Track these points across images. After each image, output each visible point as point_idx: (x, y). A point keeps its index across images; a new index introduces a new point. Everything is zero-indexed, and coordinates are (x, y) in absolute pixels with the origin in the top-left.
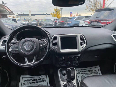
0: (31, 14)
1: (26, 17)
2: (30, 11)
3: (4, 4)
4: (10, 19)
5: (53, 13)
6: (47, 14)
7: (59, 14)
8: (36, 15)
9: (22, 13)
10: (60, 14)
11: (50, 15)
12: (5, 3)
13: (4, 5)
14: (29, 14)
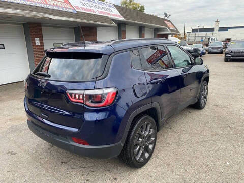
0: (219, 28)
1: (206, 36)
2: (217, 21)
8: (229, 30)
9: (199, 27)
12: (168, 15)
13: (166, 18)
14: (214, 28)
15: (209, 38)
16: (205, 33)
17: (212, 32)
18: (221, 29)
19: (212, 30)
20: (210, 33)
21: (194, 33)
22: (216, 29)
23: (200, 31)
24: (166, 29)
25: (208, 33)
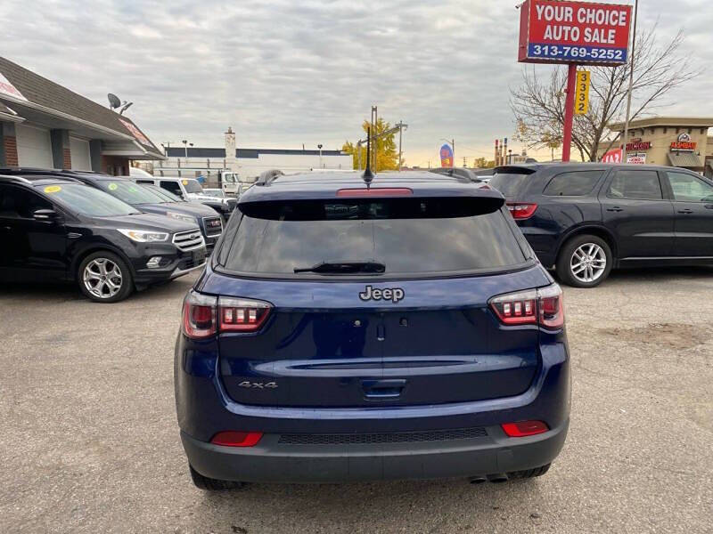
0: (238, 150)
2: (230, 132)
3: (116, 107)
4: (152, 182)
5: (354, 146)
6: (322, 149)
7: (390, 152)
8: (260, 156)
9: (185, 142)
10: (397, 151)
11: (337, 153)
12: (122, 103)
13: (118, 111)
14: (224, 150)
15: (220, 175)
16: (205, 159)
17: (221, 160)
18: (242, 153)
19: (220, 153)
20: (216, 162)
21: (175, 159)
22: (231, 153)
23: (190, 155)
24: (131, 142)
25: (212, 159)
